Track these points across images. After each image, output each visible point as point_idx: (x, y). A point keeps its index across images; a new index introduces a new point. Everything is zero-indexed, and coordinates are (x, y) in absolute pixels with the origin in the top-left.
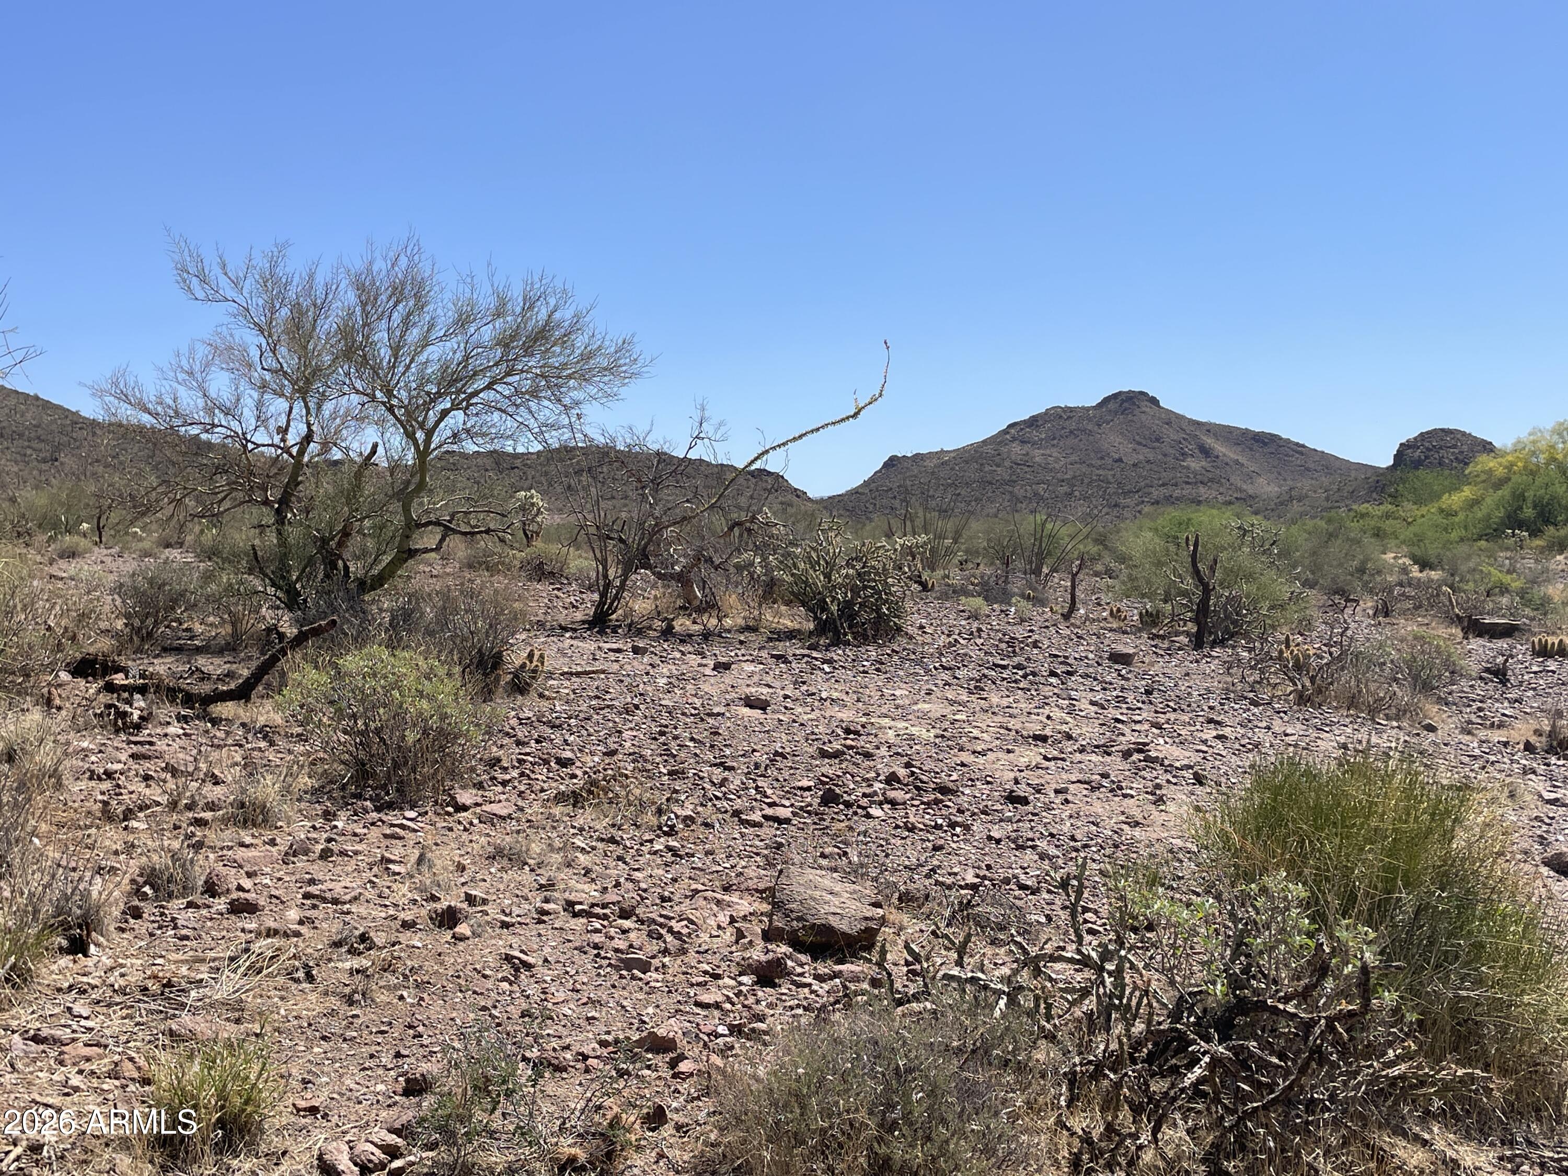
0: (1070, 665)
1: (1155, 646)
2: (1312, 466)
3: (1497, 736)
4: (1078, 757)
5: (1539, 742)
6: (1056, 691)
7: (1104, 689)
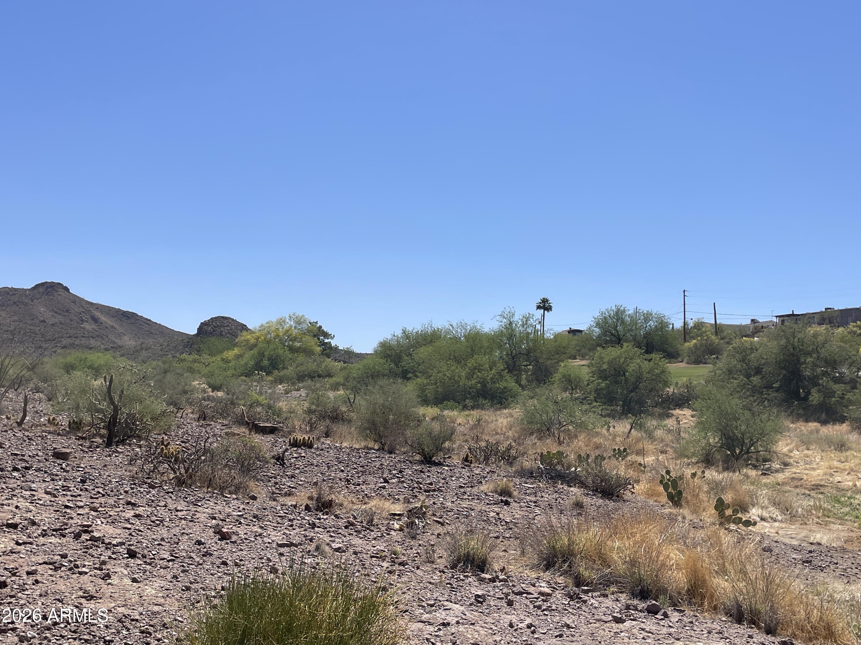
0: (27, 462)
1: (81, 445)
2: (154, 332)
3: (290, 501)
4: (42, 540)
5: (312, 504)
6: (19, 483)
7: (53, 480)
